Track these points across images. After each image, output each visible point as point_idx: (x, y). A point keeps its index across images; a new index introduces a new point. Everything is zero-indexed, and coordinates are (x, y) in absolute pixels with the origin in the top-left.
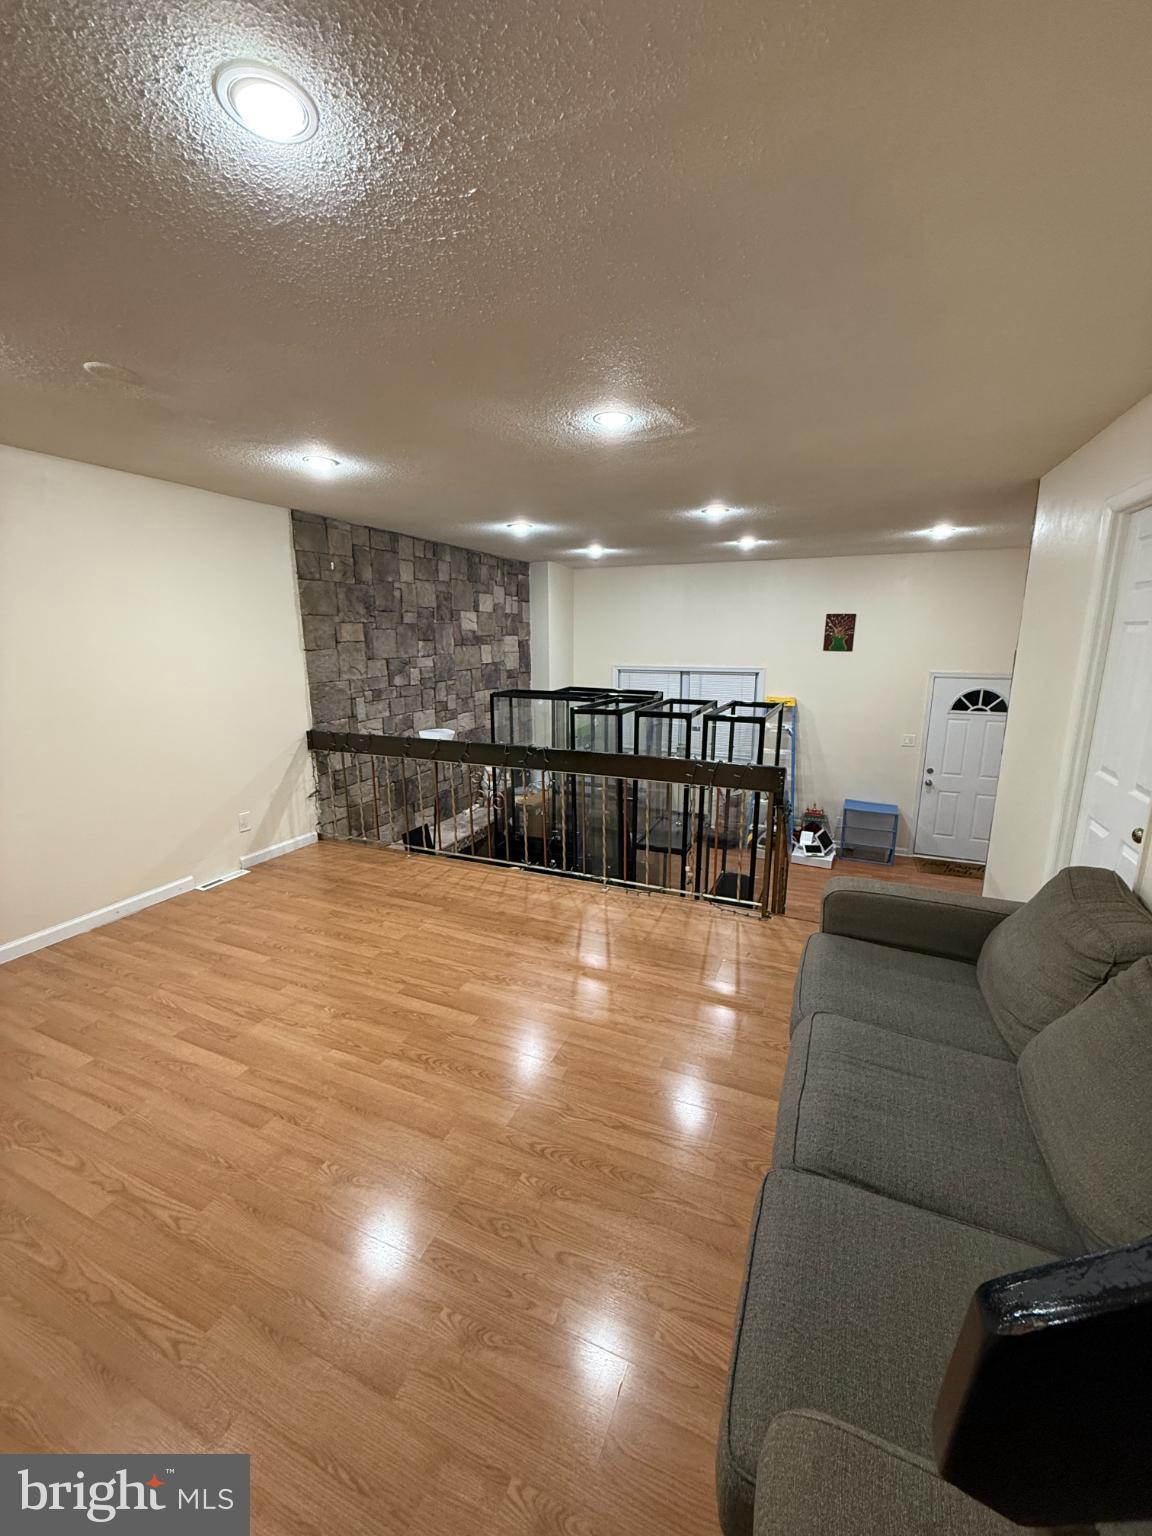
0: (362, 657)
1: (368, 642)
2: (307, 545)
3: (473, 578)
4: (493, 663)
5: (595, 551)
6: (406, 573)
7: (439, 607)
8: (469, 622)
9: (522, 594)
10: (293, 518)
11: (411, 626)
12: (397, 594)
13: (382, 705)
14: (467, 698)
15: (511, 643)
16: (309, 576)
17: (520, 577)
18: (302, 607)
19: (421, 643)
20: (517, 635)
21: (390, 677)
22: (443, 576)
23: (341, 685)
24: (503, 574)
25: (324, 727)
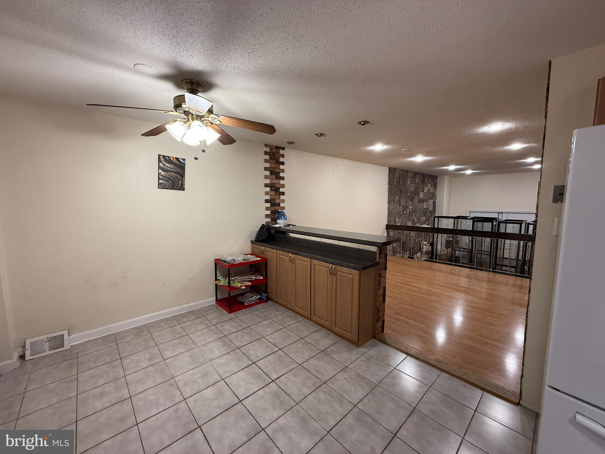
0: (398, 205)
1: (399, 201)
2: (391, 176)
3: (423, 182)
4: (426, 208)
5: (469, 172)
6: (409, 182)
7: (415, 191)
8: (421, 195)
9: (435, 186)
10: (389, 169)
11: (409, 197)
12: (406, 187)
13: (401, 219)
14: (419, 219)
15: (431, 201)
16: (391, 184)
17: (435, 181)
18: (389, 192)
19: (410, 201)
20: (433, 199)
21: (403, 211)
22: (417, 182)
23: (394, 212)
24: (430, 180)
25: (390, 224)
